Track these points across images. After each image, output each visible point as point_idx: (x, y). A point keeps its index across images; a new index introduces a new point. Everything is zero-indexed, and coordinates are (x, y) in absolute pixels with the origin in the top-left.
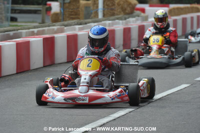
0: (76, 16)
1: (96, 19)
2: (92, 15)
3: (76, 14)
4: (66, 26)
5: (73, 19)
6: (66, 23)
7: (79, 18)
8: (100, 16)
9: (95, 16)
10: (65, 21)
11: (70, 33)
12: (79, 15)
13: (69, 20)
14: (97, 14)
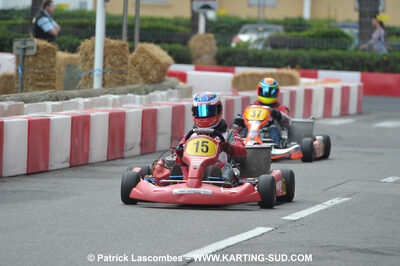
0: (48, 83)
1: (89, 90)
2: (81, 83)
3: (48, 80)
4: (26, 101)
5: (41, 88)
6: (26, 95)
7: (54, 88)
8: (97, 84)
9: (86, 85)
10: (26, 91)
11: (35, 115)
12: (54, 80)
13: (34, 89)
14: (89, 79)
